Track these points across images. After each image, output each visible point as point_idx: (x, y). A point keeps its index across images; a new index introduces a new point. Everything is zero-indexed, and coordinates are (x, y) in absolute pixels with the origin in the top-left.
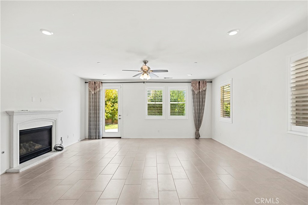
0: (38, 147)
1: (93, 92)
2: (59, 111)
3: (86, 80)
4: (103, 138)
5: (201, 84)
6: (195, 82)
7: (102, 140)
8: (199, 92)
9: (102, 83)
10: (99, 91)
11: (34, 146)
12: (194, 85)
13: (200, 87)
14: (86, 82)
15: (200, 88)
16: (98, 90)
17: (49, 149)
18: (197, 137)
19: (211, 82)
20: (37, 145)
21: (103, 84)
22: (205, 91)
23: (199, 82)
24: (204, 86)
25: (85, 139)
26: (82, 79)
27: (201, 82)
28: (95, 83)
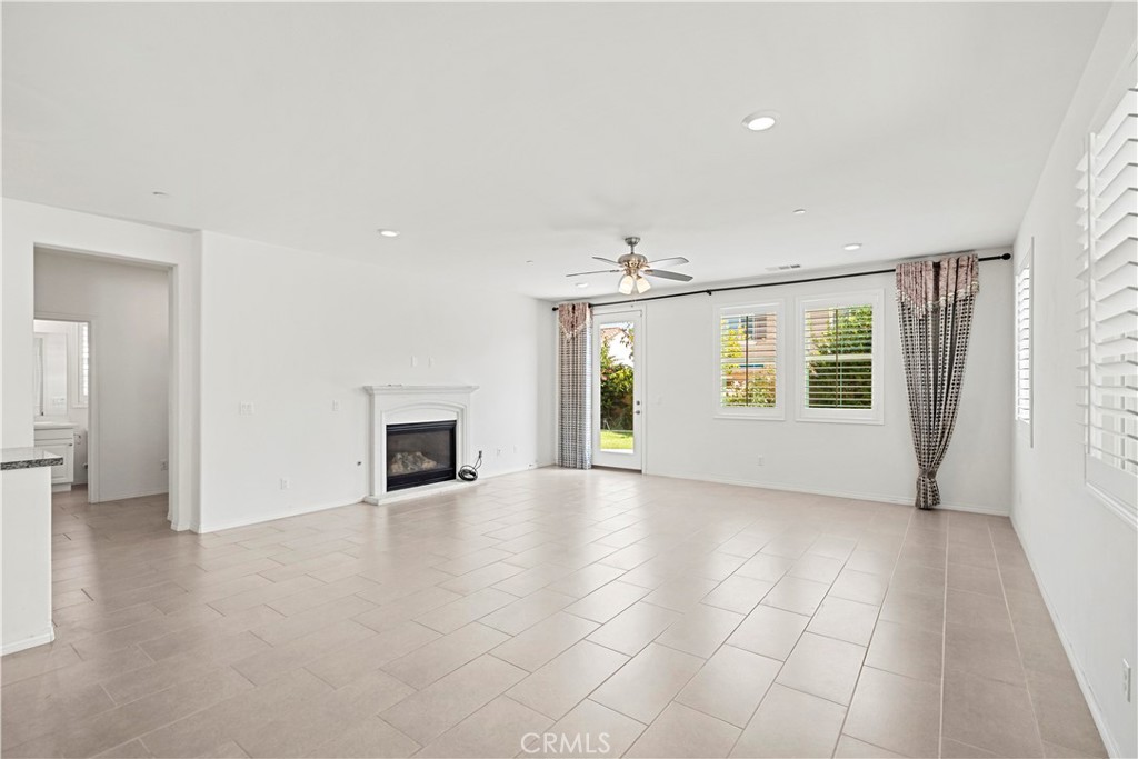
0: (428, 465)
1: (569, 336)
2: (470, 387)
3: (555, 302)
4: (594, 467)
5: (943, 273)
6: (912, 269)
7: (589, 473)
8: (936, 310)
9: (590, 306)
10: (583, 331)
11: (422, 461)
12: (908, 280)
13: (942, 284)
14: (554, 309)
15: (942, 292)
16: (580, 328)
17: (449, 474)
18: (928, 502)
19: (1007, 257)
20: (427, 460)
21: (596, 311)
22: (969, 299)
23: (937, 266)
24: (962, 277)
25: (553, 466)
26: (541, 301)
27: (944, 264)
28: (574, 308)
